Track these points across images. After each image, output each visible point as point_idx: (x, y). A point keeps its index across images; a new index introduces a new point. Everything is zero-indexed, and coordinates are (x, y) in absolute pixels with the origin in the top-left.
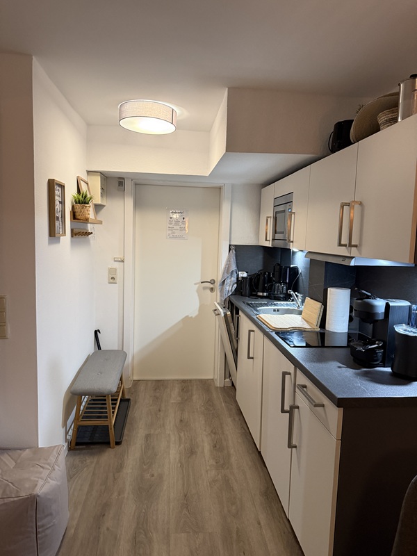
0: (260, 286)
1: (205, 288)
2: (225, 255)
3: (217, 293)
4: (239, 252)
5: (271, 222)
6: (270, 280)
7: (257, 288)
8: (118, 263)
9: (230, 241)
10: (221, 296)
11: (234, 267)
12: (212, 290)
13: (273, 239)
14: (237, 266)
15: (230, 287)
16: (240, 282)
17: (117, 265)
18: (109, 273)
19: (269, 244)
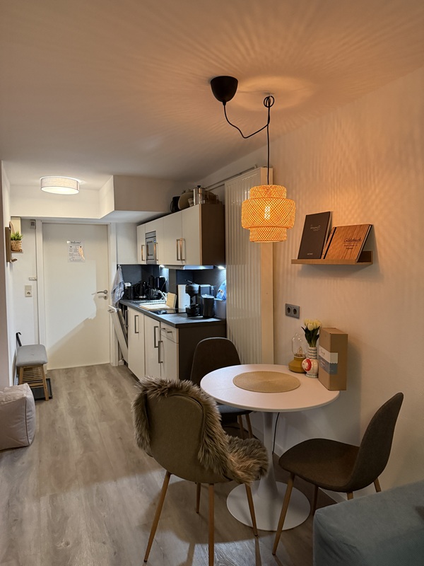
0: (141, 292)
1: (99, 297)
2: (114, 272)
3: (110, 299)
4: (125, 269)
5: (144, 248)
6: (147, 287)
7: (139, 293)
8: (32, 282)
9: (117, 262)
10: (113, 301)
11: (121, 280)
12: (105, 298)
13: (147, 260)
14: (124, 279)
15: (120, 294)
16: (126, 290)
17: (32, 283)
18: (26, 289)
19: (144, 263)
